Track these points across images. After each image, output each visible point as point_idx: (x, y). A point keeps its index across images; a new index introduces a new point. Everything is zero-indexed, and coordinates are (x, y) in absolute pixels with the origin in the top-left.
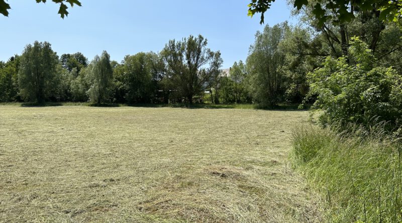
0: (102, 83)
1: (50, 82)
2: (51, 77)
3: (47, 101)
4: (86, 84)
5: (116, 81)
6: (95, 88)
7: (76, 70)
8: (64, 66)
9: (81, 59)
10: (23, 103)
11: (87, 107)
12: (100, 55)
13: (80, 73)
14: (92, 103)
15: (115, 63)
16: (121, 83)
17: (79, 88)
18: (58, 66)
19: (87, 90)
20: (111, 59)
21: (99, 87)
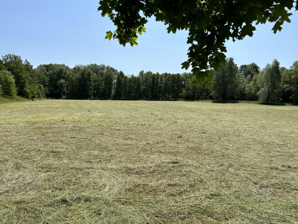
0: (271, 86)
1: (231, 86)
2: (232, 82)
3: (228, 99)
4: (258, 87)
5: (283, 84)
6: (264, 90)
7: (251, 77)
8: (241, 74)
9: (255, 68)
10: (213, 100)
11: (257, 105)
12: (271, 63)
13: (253, 78)
14: (261, 102)
15: (283, 69)
16: (288, 85)
17: (251, 90)
18: (237, 74)
19: (258, 91)
20: (281, 66)
21: (268, 89)
